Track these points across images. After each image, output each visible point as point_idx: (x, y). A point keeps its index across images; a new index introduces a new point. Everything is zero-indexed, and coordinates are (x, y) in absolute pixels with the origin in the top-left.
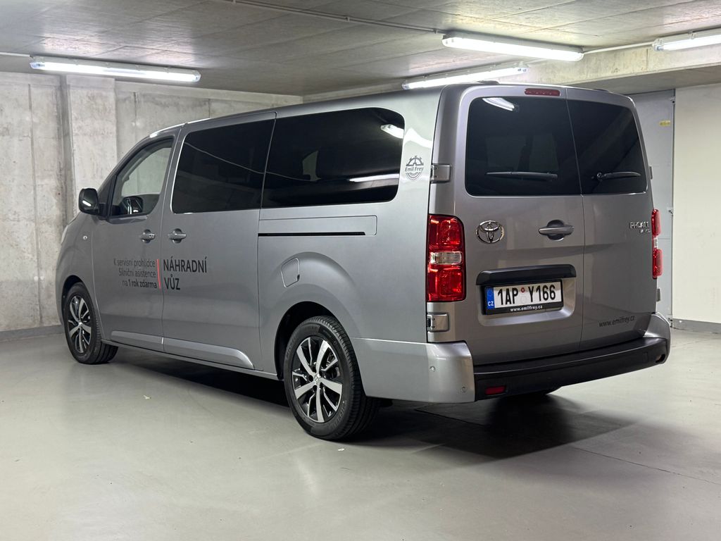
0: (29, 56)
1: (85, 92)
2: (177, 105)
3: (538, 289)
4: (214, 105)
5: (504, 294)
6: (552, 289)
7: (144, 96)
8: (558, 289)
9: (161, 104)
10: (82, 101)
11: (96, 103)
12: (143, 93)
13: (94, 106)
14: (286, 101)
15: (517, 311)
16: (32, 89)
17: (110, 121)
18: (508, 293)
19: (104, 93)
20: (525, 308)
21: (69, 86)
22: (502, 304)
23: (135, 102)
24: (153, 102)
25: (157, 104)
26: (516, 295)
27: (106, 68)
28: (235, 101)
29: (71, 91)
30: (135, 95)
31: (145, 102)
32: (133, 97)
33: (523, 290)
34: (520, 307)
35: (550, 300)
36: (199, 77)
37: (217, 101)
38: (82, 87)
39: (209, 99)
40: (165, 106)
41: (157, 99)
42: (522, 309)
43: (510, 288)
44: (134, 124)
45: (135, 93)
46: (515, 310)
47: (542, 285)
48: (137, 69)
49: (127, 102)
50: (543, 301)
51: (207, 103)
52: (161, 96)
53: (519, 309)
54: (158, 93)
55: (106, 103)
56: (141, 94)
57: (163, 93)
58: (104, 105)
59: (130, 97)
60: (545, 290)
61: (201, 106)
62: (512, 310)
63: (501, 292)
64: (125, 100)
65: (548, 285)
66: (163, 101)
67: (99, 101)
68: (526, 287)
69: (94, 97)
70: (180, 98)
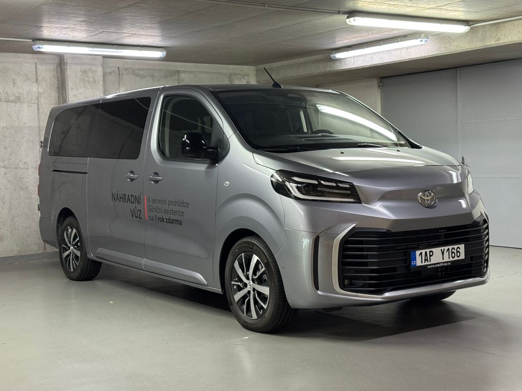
0: (31, 40)
1: (79, 67)
2: (152, 76)
4: (182, 75)
7: (126, 69)
9: (140, 75)
10: (76, 75)
11: (87, 77)
12: (125, 67)
13: (86, 78)
14: (241, 71)
16: (38, 66)
17: (99, 90)
19: (94, 68)
21: (66, 63)
23: (119, 74)
24: (132, 74)
25: (137, 76)
27: (91, 49)
28: (199, 72)
29: (68, 67)
30: (119, 69)
31: (127, 74)
32: (117, 70)
36: (165, 53)
37: (185, 72)
38: (77, 64)
39: (178, 71)
40: (142, 77)
41: (136, 71)
45: (119, 67)
48: (116, 48)
49: (113, 74)
51: (177, 74)
52: (139, 69)
54: (137, 67)
55: (96, 76)
56: (123, 68)
57: (141, 67)
58: (94, 77)
59: (115, 71)
61: (171, 76)
64: (111, 73)
66: (141, 73)
67: (90, 75)
69: (86, 71)
70: (154, 70)
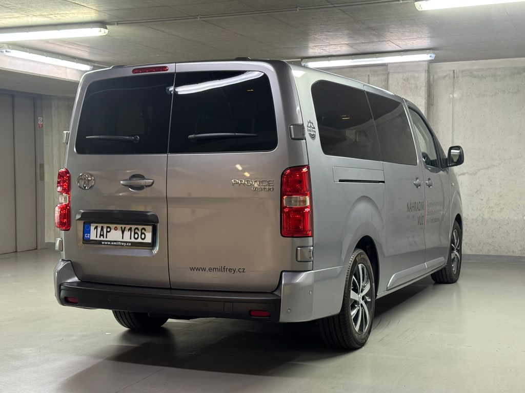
0: (300, 60)
1: (401, 76)
3: (130, 229)
5: (99, 229)
6: (143, 231)
7: (462, 71)
8: (148, 232)
9: (479, 76)
10: (398, 83)
11: (409, 84)
12: (461, 69)
15: (107, 244)
18: (102, 229)
19: (416, 75)
20: (115, 243)
21: (390, 72)
22: (96, 237)
23: (454, 77)
24: (470, 76)
25: (475, 77)
26: (109, 232)
29: (390, 76)
30: (454, 72)
31: (463, 76)
32: (452, 74)
33: (116, 229)
34: (111, 242)
35: (139, 240)
38: (399, 72)
40: (481, 78)
41: (474, 72)
42: (112, 243)
43: (105, 226)
44: (451, 96)
45: (454, 71)
46: (106, 243)
47: (134, 227)
49: (447, 78)
50: (133, 240)
52: (479, 70)
53: (109, 243)
54: (476, 67)
56: (459, 71)
57: (480, 67)
58: (416, 84)
59: (450, 75)
60: (136, 231)
61: (519, 73)
62: (103, 243)
63: (96, 228)
64: (445, 77)
65: (140, 227)
66: (480, 73)
67: (412, 81)
68: (119, 226)
69: (408, 79)
70: (497, 69)
